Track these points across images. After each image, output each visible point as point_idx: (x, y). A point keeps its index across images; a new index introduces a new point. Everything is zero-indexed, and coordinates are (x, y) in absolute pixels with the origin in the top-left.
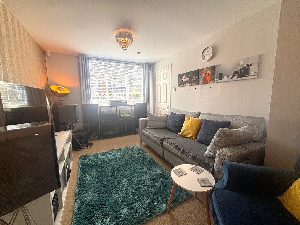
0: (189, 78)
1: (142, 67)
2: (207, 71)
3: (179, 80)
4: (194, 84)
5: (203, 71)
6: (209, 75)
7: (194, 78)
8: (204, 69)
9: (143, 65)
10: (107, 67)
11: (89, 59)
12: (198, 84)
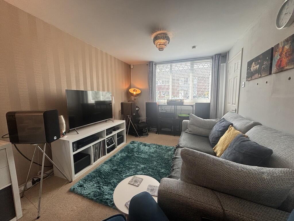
0: (258, 66)
1: (211, 60)
2: (283, 47)
3: (248, 69)
4: (264, 74)
5: (278, 48)
6: (287, 54)
7: (265, 63)
8: (280, 44)
9: (212, 57)
10: (173, 68)
11: (156, 64)
12: (270, 74)
